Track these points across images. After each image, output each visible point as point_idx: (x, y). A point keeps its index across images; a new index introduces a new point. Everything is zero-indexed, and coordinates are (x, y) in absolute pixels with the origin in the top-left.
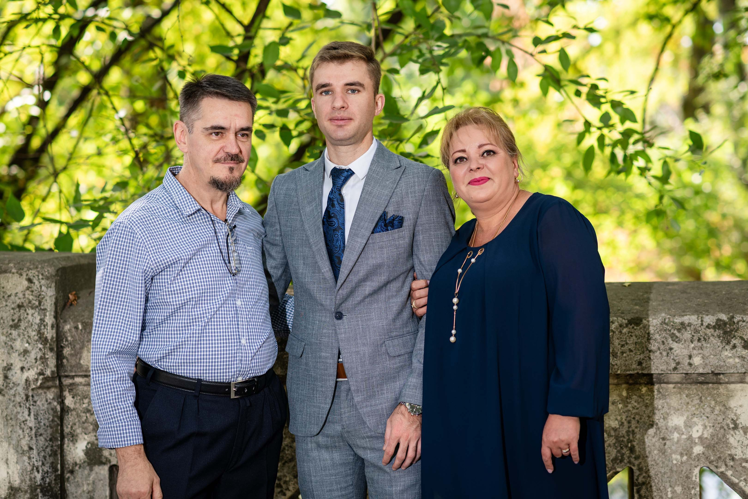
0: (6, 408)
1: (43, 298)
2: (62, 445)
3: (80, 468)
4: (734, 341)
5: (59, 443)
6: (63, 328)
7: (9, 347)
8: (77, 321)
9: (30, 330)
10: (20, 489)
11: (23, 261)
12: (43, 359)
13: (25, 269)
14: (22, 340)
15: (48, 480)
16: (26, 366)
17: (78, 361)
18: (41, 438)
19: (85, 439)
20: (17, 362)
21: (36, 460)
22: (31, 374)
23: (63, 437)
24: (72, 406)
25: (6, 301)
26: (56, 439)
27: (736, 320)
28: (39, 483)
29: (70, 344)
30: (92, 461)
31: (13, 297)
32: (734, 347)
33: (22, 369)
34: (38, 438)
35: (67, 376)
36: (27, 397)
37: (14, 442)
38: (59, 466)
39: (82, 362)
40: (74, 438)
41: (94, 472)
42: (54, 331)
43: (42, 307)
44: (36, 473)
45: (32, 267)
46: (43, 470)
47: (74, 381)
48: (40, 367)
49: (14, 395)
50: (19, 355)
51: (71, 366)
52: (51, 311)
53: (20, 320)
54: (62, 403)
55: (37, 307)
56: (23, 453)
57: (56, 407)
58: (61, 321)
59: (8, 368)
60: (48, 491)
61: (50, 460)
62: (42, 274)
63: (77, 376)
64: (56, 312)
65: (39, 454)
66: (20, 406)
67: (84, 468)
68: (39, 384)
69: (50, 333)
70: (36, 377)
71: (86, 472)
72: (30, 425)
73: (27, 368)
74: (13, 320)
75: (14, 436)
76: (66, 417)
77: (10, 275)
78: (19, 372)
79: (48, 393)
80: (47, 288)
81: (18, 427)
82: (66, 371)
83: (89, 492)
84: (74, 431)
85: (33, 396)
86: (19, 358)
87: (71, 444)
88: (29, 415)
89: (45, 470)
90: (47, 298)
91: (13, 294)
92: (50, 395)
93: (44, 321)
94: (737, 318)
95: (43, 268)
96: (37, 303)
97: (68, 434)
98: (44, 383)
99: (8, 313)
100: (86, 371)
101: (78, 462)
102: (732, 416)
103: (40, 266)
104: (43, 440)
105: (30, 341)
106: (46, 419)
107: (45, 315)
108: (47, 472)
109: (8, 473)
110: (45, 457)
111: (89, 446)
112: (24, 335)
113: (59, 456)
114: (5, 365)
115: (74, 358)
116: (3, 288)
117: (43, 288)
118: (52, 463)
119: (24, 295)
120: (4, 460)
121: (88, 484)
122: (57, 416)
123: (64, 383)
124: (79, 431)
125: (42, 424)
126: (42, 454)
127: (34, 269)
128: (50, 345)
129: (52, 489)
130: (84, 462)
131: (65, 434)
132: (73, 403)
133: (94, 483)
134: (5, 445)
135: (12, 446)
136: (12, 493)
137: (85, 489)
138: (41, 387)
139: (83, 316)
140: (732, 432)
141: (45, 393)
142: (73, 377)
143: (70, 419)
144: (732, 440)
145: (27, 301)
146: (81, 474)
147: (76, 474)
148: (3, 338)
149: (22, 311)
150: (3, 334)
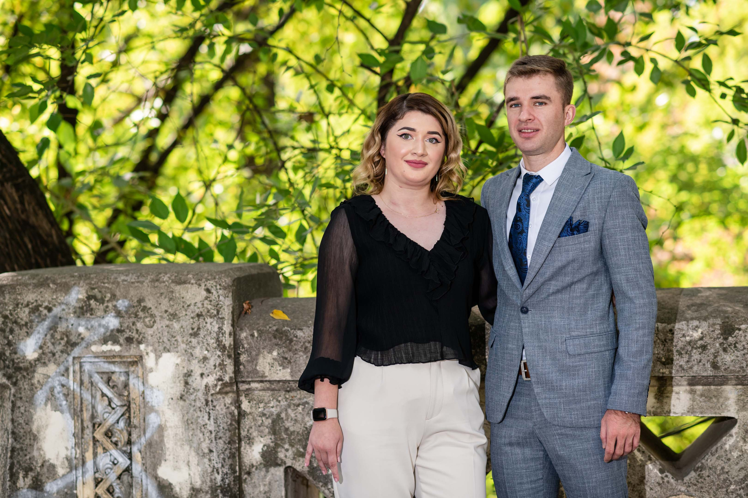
0: (187, 413)
1: (220, 308)
2: (240, 447)
3: (256, 469)
5: (237, 445)
6: (240, 336)
7: (189, 355)
8: (253, 329)
9: (209, 338)
10: (201, 490)
11: (201, 272)
12: (222, 366)
13: (204, 280)
14: (202, 347)
15: (227, 481)
16: (206, 372)
17: (254, 367)
18: (221, 440)
19: (261, 441)
20: (197, 368)
21: (217, 462)
22: (211, 380)
23: (240, 440)
24: (248, 411)
25: (186, 311)
26: (234, 442)
28: (219, 484)
29: (247, 350)
30: (267, 462)
31: (192, 307)
33: (202, 375)
34: (218, 441)
35: (243, 382)
36: (207, 402)
37: (195, 445)
38: (237, 468)
39: (258, 368)
40: (250, 441)
41: (270, 473)
42: (232, 339)
43: (220, 316)
44: (216, 475)
45: (209, 277)
46: (222, 472)
47: (250, 387)
48: (218, 374)
49: (195, 400)
50: (199, 362)
51: (248, 372)
52: (228, 319)
53: (199, 329)
54: (239, 407)
55: (215, 316)
56: (204, 455)
57: (233, 411)
58: (238, 329)
59: (188, 374)
60: (227, 492)
61: (229, 462)
62: (220, 285)
63: (253, 381)
64: (233, 320)
65: (218, 456)
66: (201, 411)
67: (261, 470)
68: (218, 389)
69: (228, 341)
70: (215, 383)
71: (263, 473)
72: (210, 429)
73: (206, 375)
74: (193, 329)
75: (195, 439)
76: (243, 421)
77: (189, 286)
78: (199, 378)
79: (226, 398)
80: (225, 298)
81: (199, 431)
82: (243, 377)
83: (265, 493)
84: (251, 434)
85: (212, 401)
86: (199, 365)
87: (248, 447)
88: (209, 419)
89: (225, 472)
90: (225, 307)
91: (193, 304)
92: (228, 400)
93: (222, 329)
95: (220, 278)
96: (215, 312)
97: (245, 437)
98: (223, 388)
99: (188, 322)
100: (262, 377)
101: (255, 464)
103: (217, 277)
104: (222, 443)
105: (209, 348)
106: (225, 422)
107: (223, 324)
108: (227, 474)
109: (189, 475)
110: (224, 459)
111: (265, 448)
112: (203, 343)
113: (237, 458)
114: (186, 371)
115: (251, 364)
116: (183, 298)
117: (221, 297)
118: (231, 465)
119: (203, 304)
120: (186, 462)
121: (265, 485)
122: (235, 420)
123: (241, 388)
124: (255, 434)
125: (221, 428)
126: (222, 456)
127: (212, 279)
128: (228, 352)
129: (231, 489)
130: (261, 464)
131: (242, 437)
132: (249, 407)
133: (270, 483)
134: (187, 448)
135: (193, 448)
136: (194, 493)
137: (262, 489)
138: (220, 393)
139: (258, 324)
141: (224, 398)
142: (249, 383)
143: (247, 422)
145: (206, 310)
146: (257, 475)
147: (252, 475)
148: (183, 346)
149: (201, 320)
150: (183, 342)
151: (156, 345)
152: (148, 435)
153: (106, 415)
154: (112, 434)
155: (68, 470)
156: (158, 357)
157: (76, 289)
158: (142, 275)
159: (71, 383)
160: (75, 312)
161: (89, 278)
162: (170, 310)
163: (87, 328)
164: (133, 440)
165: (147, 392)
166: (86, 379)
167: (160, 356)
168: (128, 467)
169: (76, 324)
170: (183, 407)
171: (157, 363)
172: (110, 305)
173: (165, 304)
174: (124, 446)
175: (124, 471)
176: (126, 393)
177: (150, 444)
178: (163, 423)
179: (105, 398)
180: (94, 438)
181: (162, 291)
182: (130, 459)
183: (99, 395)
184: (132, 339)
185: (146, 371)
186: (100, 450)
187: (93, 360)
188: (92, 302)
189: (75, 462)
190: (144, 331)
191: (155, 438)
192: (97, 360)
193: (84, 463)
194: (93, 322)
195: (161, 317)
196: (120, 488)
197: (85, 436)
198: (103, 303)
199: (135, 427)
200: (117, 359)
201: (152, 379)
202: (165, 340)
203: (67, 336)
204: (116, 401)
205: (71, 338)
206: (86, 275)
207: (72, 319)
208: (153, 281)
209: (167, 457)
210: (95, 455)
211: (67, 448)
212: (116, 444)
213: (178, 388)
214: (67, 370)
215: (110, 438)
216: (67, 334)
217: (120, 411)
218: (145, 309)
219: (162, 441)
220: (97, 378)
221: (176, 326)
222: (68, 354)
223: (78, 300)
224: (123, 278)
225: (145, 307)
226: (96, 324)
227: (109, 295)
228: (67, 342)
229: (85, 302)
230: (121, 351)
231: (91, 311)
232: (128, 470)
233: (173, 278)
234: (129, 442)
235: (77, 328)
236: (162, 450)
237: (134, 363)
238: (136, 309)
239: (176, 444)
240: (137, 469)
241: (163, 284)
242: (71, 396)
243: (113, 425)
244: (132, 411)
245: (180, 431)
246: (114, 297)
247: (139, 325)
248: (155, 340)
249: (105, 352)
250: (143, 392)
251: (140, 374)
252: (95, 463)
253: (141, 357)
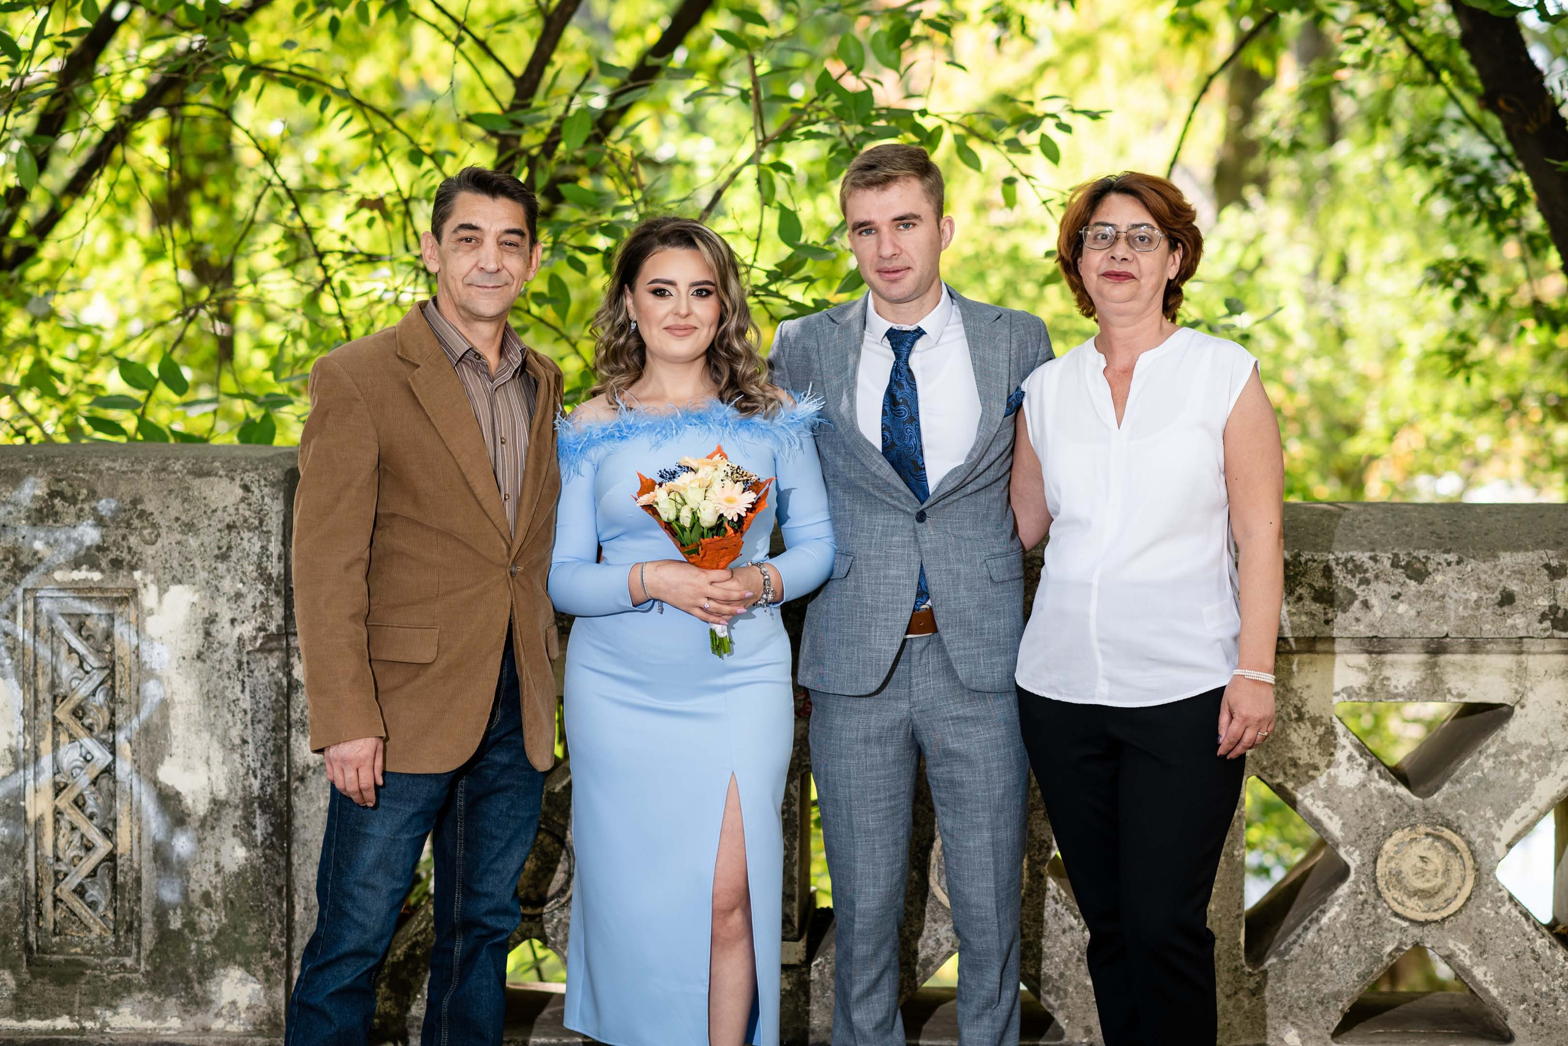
0: (208, 681)
1: (265, 515)
2: (289, 737)
3: (314, 772)
4: (1300, 590)
5: (285, 734)
7: (213, 589)
9: (246, 563)
10: (227, 802)
11: (234, 458)
12: (266, 607)
13: (239, 471)
14: (233, 578)
15: (269, 790)
16: (239, 617)
18: (260, 725)
20: (225, 611)
21: (252, 759)
22: (247, 629)
23: (289, 726)
25: (209, 519)
26: (282, 729)
27: (1303, 560)
28: (256, 794)
31: (219, 513)
32: (1300, 598)
33: (233, 621)
34: (256, 726)
36: (240, 664)
37: (219, 732)
38: (285, 770)
42: (281, 565)
43: (264, 529)
44: (252, 779)
45: (248, 467)
46: (262, 775)
48: (259, 620)
49: (220, 661)
50: (228, 600)
52: (276, 534)
53: (229, 548)
54: (289, 674)
55: (256, 528)
56: (233, 748)
57: (280, 680)
59: (211, 620)
60: (269, 806)
61: (272, 760)
62: (265, 479)
64: (283, 536)
65: (256, 750)
66: (229, 678)
68: (258, 644)
69: (275, 568)
70: (254, 634)
72: (244, 706)
73: (240, 621)
74: (220, 548)
75: (220, 723)
76: (294, 696)
77: (216, 479)
78: (228, 626)
79: (270, 658)
80: (272, 500)
81: (226, 710)
85: (248, 663)
86: (228, 605)
87: (301, 737)
88: (243, 691)
89: (265, 775)
90: (273, 515)
91: (220, 509)
92: (273, 662)
93: (267, 550)
94: (1305, 556)
95: (265, 469)
96: (257, 523)
97: (296, 722)
98: (266, 643)
99: (213, 536)
101: (312, 764)
102: (1296, 701)
103: (261, 467)
104: (263, 729)
105: (245, 579)
106: (266, 698)
107: (269, 541)
108: (268, 778)
109: (209, 779)
110: (265, 755)
112: (236, 570)
113: (285, 754)
114: (207, 615)
116: (205, 498)
117: (266, 498)
118: (276, 764)
119: (237, 509)
120: (204, 758)
122: (283, 694)
125: (261, 705)
126: (262, 750)
127: (252, 470)
128: (276, 586)
129: (275, 803)
131: (293, 722)
134: (206, 736)
135: (215, 737)
136: (216, 808)
138: (261, 650)
140: (1294, 725)
141: (266, 658)
144: (1294, 737)
145: (241, 519)
146: (316, 783)
147: (307, 782)
148: (203, 575)
149: (233, 534)
150: (203, 568)
151: (160, 572)
152: (144, 715)
153: (75, 683)
154: (84, 714)
155: (12, 769)
156: (162, 592)
157: (32, 479)
158: (137, 461)
159: (20, 630)
160: (28, 518)
161: (53, 463)
162: (183, 518)
163: (48, 543)
164: (117, 723)
165: (144, 647)
166: (43, 625)
167: (166, 591)
168: (109, 766)
169: (29, 536)
170: (201, 672)
171: (160, 601)
172: (86, 507)
173: (176, 507)
174: (103, 732)
175: (103, 772)
176: (108, 649)
177: (146, 730)
178: (168, 696)
179: (75, 655)
180: (54, 718)
181: (171, 487)
182: (113, 753)
183: (64, 650)
184: (121, 562)
185: (143, 614)
186: (63, 738)
187: (56, 594)
188: (57, 501)
189: (22, 756)
190: (140, 549)
191: (155, 720)
192: (62, 594)
193: (37, 758)
194: (57, 534)
195: (169, 527)
196: (96, 799)
197: (40, 716)
198: (75, 504)
199: (122, 702)
200: (95, 594)
201: (152, 625)
202: (175, 564)
203: (15, 555)
204: (92, 661)
205: (21, 558)
206: (47, 458)
207: (24, 528)
208: (157, 470)
209: (174, 750)
210: (56, 746)
211: (10, 734)
212: (90, 729)
213: (195, 641)
214: (14, 609)
215: (81, 719)
216: (14, 552)
217: (97, 677)
218: (143, 515)
219: (166, 725)
220: (61, 623)
221: (193, 542)
222: (16, 585)
223: (35, 498)
224: (107, 464)
225: (143, 512)
226: (63, 537)
227: (85, 491)
228: (15, 565)
229: (45, 501)
230: (102, 581)
231: (55, 515)
232: (109, 770)
233: (190, 466)
234: (112, 727)
235: (31, 543)
236: (166, 739)
237: (123, 601)
238: (128, 514)
239: (188, 729)
240: (124, 768)
241: (173, 476)
242: (19, 651)
243: (86, 698)
244: (118, 677)
245: (196, 709)
246: (93, 495)
247: (133, 540)
248: (159, 564)
249: (77, 582)
250: (137, 647)
251: (133, 618)
252: (55, 758)
253: (135, 591)
